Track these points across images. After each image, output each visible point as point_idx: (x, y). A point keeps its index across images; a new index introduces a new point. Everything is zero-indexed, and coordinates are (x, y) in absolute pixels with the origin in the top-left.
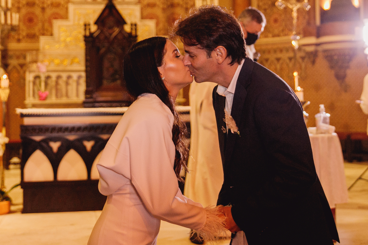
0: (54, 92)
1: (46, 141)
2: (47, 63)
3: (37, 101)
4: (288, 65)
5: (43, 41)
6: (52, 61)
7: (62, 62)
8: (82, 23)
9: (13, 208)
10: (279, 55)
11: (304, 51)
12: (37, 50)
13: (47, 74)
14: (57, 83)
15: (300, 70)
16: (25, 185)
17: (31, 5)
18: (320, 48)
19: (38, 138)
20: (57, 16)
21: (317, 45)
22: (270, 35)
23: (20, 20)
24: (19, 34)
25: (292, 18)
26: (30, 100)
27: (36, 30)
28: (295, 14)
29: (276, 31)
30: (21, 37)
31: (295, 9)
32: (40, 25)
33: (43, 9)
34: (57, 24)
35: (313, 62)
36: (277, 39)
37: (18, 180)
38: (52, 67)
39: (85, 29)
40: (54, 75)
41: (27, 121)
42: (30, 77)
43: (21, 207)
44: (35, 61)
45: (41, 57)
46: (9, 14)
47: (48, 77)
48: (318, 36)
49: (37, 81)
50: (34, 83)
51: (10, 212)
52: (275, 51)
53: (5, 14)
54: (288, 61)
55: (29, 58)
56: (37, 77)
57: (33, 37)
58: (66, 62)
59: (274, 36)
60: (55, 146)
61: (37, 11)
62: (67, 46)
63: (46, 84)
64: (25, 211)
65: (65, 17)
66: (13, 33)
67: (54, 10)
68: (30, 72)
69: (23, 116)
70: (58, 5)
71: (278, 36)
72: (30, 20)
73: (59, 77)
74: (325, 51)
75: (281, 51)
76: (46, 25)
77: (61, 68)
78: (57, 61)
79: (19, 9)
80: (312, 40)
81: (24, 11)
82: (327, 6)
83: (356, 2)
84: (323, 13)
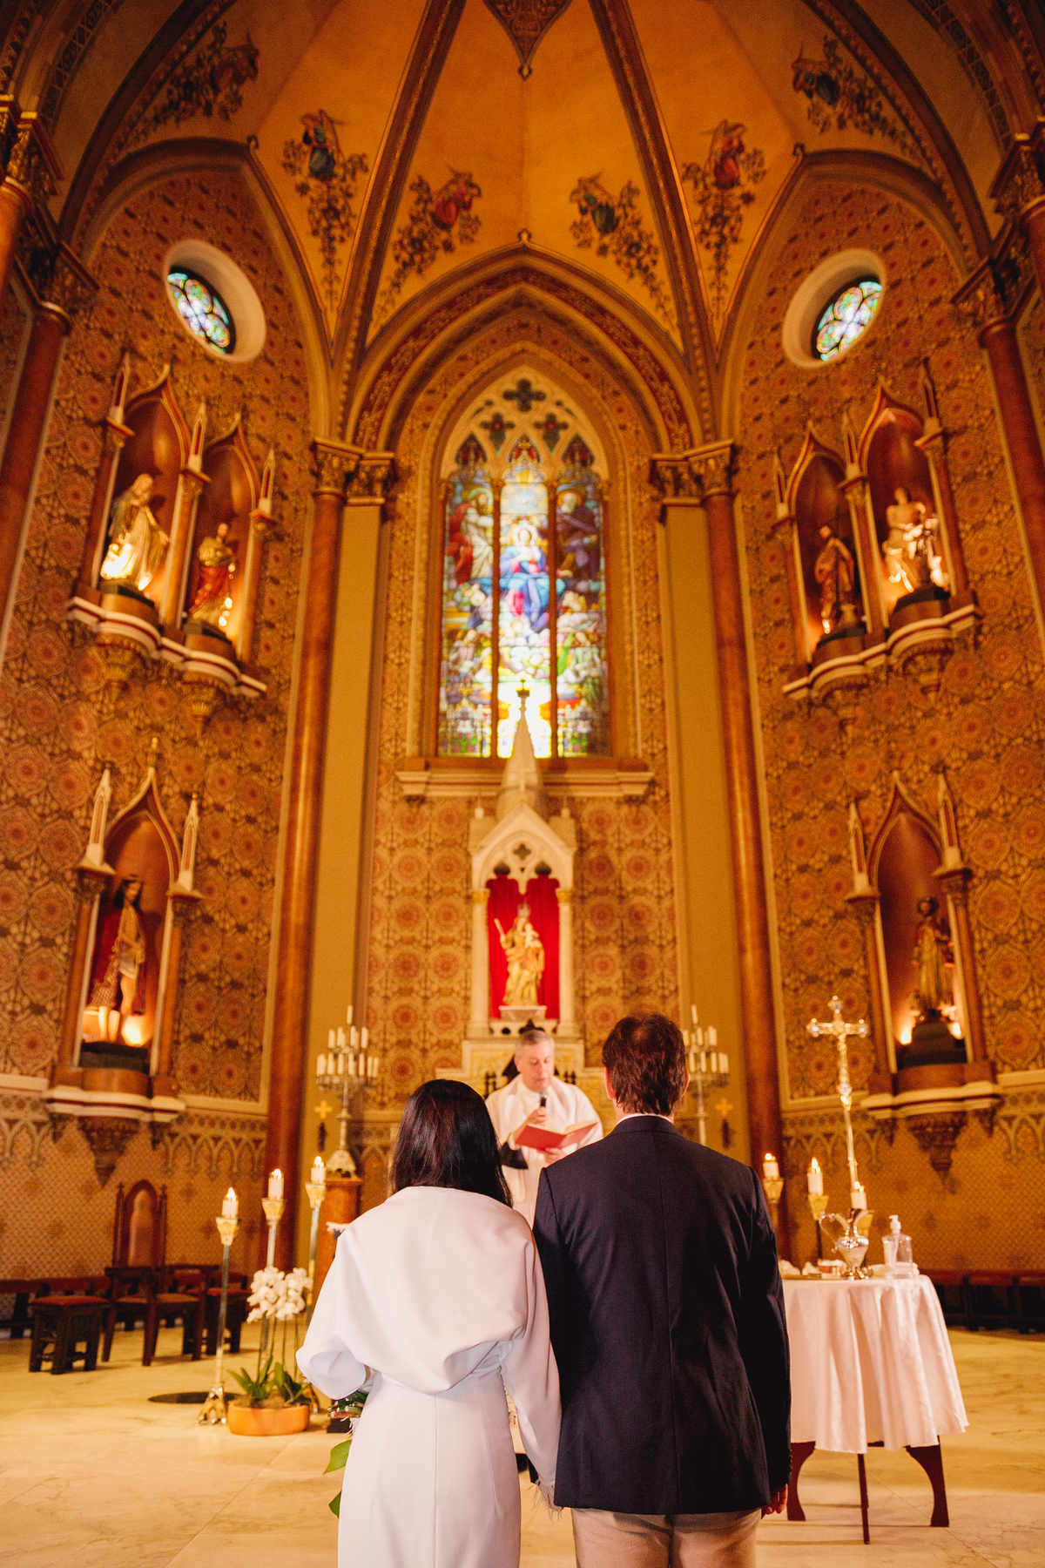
8: (483, 1073)
10: (830, 1127)
11: (874, 1119)
17: (404, 1044)
18: (900, 1114)
21: (896, 1107)
22: (812, 1092)
23: (382, 1070)
24: (382, 1094)
25: (838, 1053)
28: (843, 1047)
29: (822, 1085)
33: (424, 1051)
35: (891, 1140)
36: (824, 1099)
46: (362, 1059)
48: (896, 1091)
52: (822, 1121)
53: (356, 1059)
59: (820, 1092)
61: (415, 1055)
66: (370, 1092)
67: (443, 1053)
70: (448, 1045)
72: (402, 1068)
74: (910, 1118)
79: (381, 1052)
80: (886, 1099)
81: (392, 1055)
82: (906, 1038)
83: (956, 1030)
84: (901, 1050)
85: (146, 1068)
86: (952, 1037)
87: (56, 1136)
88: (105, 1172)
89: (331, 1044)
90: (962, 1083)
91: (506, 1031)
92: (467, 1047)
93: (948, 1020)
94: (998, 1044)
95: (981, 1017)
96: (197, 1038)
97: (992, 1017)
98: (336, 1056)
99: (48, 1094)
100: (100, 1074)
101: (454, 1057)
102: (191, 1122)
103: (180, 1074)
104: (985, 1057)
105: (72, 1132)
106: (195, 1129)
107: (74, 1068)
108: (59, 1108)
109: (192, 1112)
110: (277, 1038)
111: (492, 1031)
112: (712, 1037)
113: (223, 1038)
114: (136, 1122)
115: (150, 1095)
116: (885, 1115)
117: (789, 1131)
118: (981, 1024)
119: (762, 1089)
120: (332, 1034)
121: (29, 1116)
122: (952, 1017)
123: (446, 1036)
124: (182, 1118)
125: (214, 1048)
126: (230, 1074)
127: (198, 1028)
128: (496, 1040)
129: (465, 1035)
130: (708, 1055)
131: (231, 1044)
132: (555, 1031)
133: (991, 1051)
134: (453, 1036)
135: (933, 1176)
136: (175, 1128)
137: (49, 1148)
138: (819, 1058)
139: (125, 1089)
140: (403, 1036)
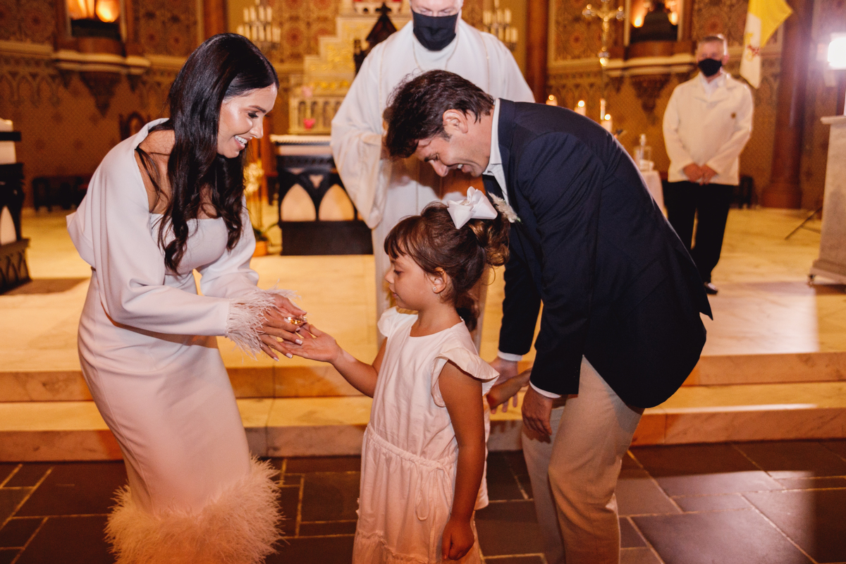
0: (321, 120)
1: (306, 174)
2: (312, 86)
3: (302, 130)
4: (588, 93)
5: (309, 61)
6: (318, 85)
7: (330, 85)
8: (351, 40)
9: (271, 249)
10: (579, 81)
11: (608, 76)
12: (302, 72)
13: (313, 100)
14: (324, 110)
15: (607, 99)
16: (282, 224)
17: (294, 19)
18: (627, 73)
19: (296, 171)
20: (325, 32)
21: (625, 69)
22: (569, 57)
23: (282, 36)
24: (282, 53)
25: (602, 31)
26: (294, 127)
27: (301, 48)
28: (606, 26)
29: (577, 52)
30: (284, 57)
31: (606, 19)
32: (305, 43)
33: (309, 24)
34: (325, 42)
35: (618, 90)
36: (577, 62)
37: (275, 219)
38: (319, 91)
39: (355, 47)
40: (321, 101)
41: (284, 151)
42: (294, 103)
43: (279, 248)
44: (299, 85)
45: (306, 79)
46: (268, 29)
47: (314, 103)
48: (626, 58)
49: (302, 108)
50: (299, 110)
51: (268, 254)
52: (574, 76)
53: (265, 29)
54: (588, 88)
55: (293, 80)
56: (302, 103)
57: (297, 57)
58: (335, 86)
59: (574, 57)
60: (316, 180)
61: (302, 26)
62: (335, 67)
63: (313, 111)
64: (285, 253)
65: (332, 32)
66: (274, 52)
67: (321, 25)
68: (295, 96)
69: (278, 144)
70: (325, 19)
71: (579, 57)
72: (294, 37)
73: (326, 103)
74: (633, 77)
75: (581, 75)
76: (312, 43)
77: (328, 92)
78: (324, 85)
79: (281, 25)
80: (619, 63)
81: (287, 26)
82: (638, 22)
83: (674, 18)
84: (634, 30)
85: (118, 36)
86: (670, 23)
87: (66, 85)
88: (103, 108)
89: (246, 18)
90: (671, 54)
91: (366, 10)
92: (340, 22)
93: (669, 11)
94: (700, 28)
95: (692, 9)
96: (150, 15)
97: (700, 10)
98: (251, 28)
99: (54, 56)
100: (89, 42)
101: (329, 28)
102: (155, 73)
103: (143, 41)
104: (690, 37)
105: (76, 82)
106: (158, 78)
107: (69, 38)
108: (65, 66)
109: (155, 67)
110: (206, 15)
111: (355, 10)
112: (508, 16)
113: (169, 15)
114: (117, 74)
115: (124, 54)
116: (616, 74)
117: (552, 82)
118: (691, 15)
119: (536, 54)
120: (246, 12)
121: (45, 71)
122: (672, 9)
123: (323, 13)
124: (149, 71)
125: (164, 23)
126: (177, 40)
127: (150, 8)
128: (359, 16)
129: (337, 11)
130: (504, 29)
131: (175, 19)
132: (400, 10)
133: (694, 34)
134: (328, 13)
135: (642, 114)
136: (145, 78)
137: (62, 92)
138: (576, 34)
139: (108, 51)
140: (294, 13)
